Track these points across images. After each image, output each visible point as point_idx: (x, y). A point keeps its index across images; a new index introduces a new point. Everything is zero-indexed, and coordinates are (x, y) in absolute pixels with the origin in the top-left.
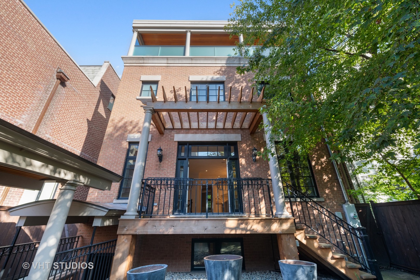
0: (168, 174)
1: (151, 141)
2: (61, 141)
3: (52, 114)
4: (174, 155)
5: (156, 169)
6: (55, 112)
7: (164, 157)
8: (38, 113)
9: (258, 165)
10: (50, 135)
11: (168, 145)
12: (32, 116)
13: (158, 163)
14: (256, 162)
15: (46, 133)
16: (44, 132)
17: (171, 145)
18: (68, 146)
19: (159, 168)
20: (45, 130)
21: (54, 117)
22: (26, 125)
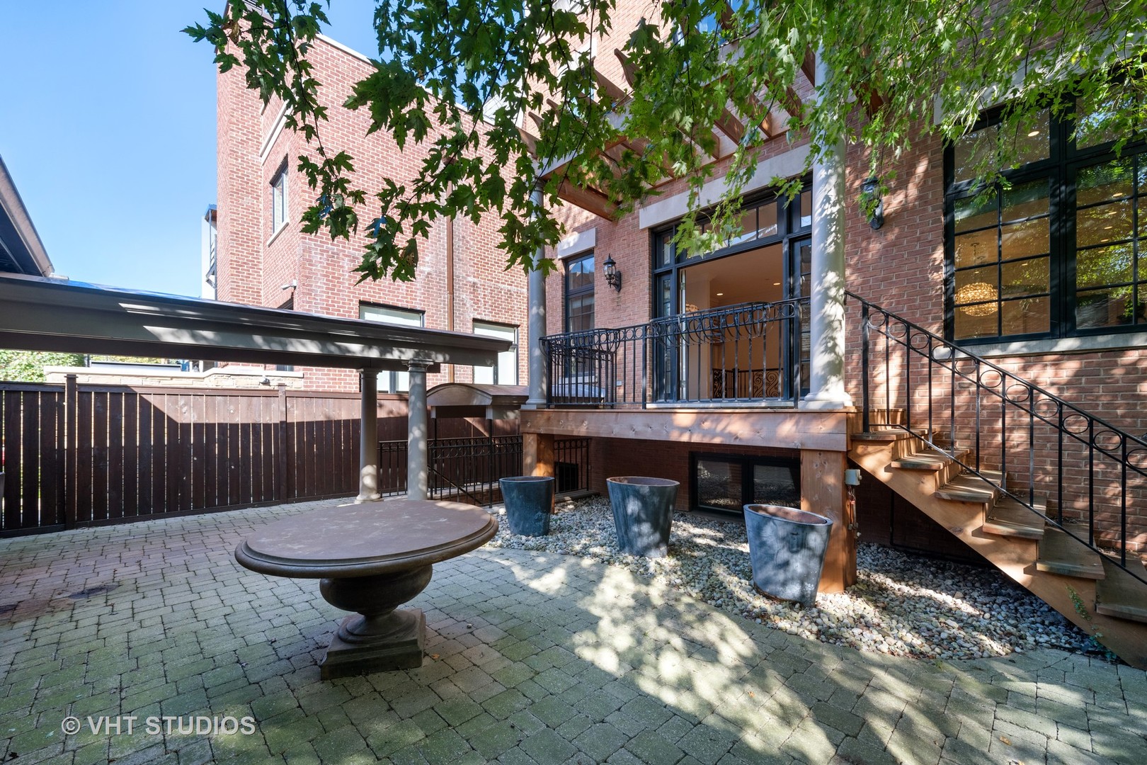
0: (636, 317)
1: (596, 245)
2: (496, 282)
3: (463, 237)
4: (643, 268)
5: (613, 310)
6: (466, 232)
7: (624, 278)
8: (443, 245)
9: (891, 237)
10: (474, 277)
11: (629, 246)
12: (437, 254)
13: (615, 295)
14: (882, 230)
15: (467, 275)
16: (464, 275)
17: (636, 243)
18: (509, 287)
19: (618, 305)
20: (463, 271)
21: (468, 242)
22: (436, 272)
